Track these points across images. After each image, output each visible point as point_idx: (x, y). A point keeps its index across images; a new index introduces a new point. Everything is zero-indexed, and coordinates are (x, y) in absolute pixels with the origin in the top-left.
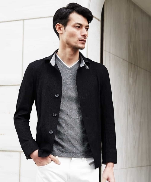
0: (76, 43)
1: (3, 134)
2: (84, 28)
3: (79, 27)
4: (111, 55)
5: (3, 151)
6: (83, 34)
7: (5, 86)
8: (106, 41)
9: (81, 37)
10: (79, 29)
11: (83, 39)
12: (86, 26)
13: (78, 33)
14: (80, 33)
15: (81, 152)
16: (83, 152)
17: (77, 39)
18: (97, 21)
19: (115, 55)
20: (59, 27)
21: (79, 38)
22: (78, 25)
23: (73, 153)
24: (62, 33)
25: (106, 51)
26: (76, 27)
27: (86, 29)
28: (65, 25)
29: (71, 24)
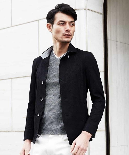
0: (61, 38)
2: (68, 24)
3: (63, 24)
4: (119, 44)
6: (66, 30)
7: (27, 76)
8: (111, 31)
9: (65, 32)
10: (63, 26)
11: (67, 33)
12: (69, 22)
13: (63, 29)
14: (64, 29)
17: (62, 35)
18: (99, 15)
19: (123, 43)
20: (49, 26)
21: (63, 34)
22: (62, 22)
24: (51, 31)
25: (111, 40)
26: (60, 24)
27: (71, 25)
28: (52, 24)
29: (56, 22)
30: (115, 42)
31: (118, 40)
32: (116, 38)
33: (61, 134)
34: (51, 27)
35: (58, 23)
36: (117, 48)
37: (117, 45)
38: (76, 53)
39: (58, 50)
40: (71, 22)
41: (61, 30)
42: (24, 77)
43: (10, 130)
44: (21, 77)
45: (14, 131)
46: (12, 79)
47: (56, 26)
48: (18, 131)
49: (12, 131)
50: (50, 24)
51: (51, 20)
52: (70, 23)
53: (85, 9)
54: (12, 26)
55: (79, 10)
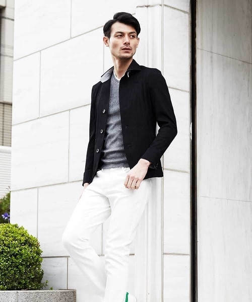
0: (119, 53)
2: (126, 36)
3: (121, 36)
6: (124, 42)
7: (88, 105)
9: (123, 45)
10: (121, 38)
11: (126, 47)
13: (121, 42)
20: (106, 40)
21: (121, 48)
22: (120, 34)
24: (108, 45)
25: (203, 50)
26: (117, 36)
27: (131, 37)
28: (109, 37)
29: (113, 34)
30: (210, 53)
31: (215, 50)
32: (211, 48)
34: (108, 41)
35: (115, 35)
36: (212, 62)
37: (212, 57)
38: (139, 71)
39: (118, 69)
40: (131, 33)
41: (118, 43)
42: (85, 105)
44: (81, 107)
45: (71, 182)
46: (70, 110)
47: (113, 39)
49: (68, 182)
50: (107, 37)
51: (108, 32)
52: (129, 34)
53: (161, 5)
54: (71, 38)
55: (152, 6)
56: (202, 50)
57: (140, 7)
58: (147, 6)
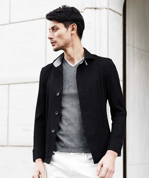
1: (29, 130)
4: (135, 49)
5: (29, 146)
7: (30, 82)
8: (129, 36)
15: (80, 147)
16: (82, 147)
18: (119, 15)
19: (139, 49)
23: (72, 148)
30: (133, 47)
32: (134, 43)
33: (85, 153)
36: (134, 54)
37: (134, 51)
42: (25, 83)
43: (5, 144)
44: (21, 83)
45: (10, 146)
46: (9, 84)
48: (16, 146)
49: (7, 146)
53: (107, 9)
54: (10, 23)
55: (99, 9)
56: (129, 45)
57: (89, 8)
58: (95, 9)
